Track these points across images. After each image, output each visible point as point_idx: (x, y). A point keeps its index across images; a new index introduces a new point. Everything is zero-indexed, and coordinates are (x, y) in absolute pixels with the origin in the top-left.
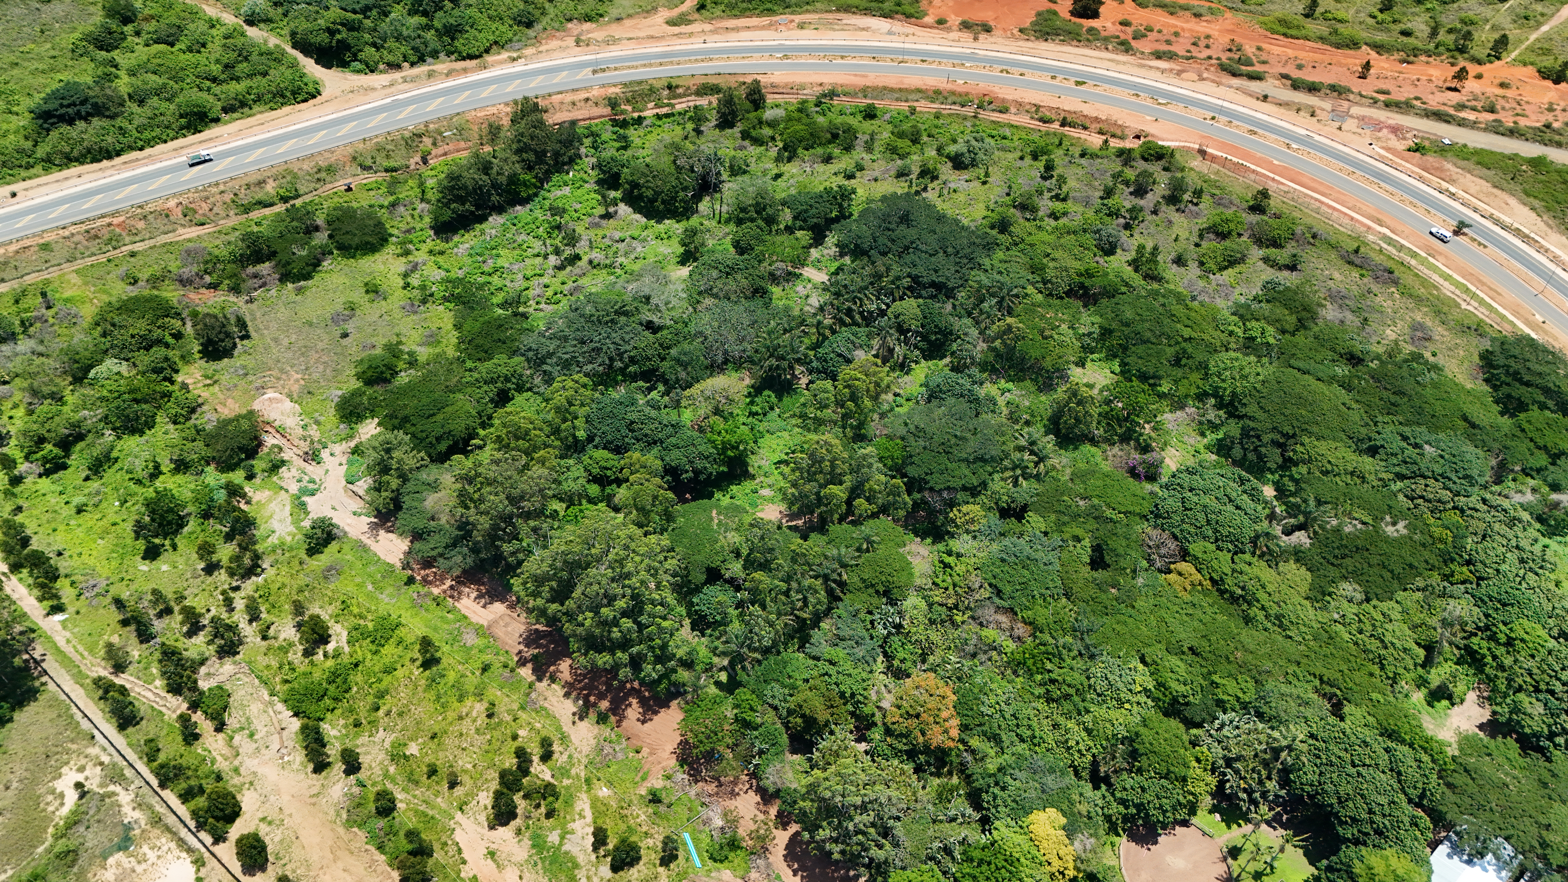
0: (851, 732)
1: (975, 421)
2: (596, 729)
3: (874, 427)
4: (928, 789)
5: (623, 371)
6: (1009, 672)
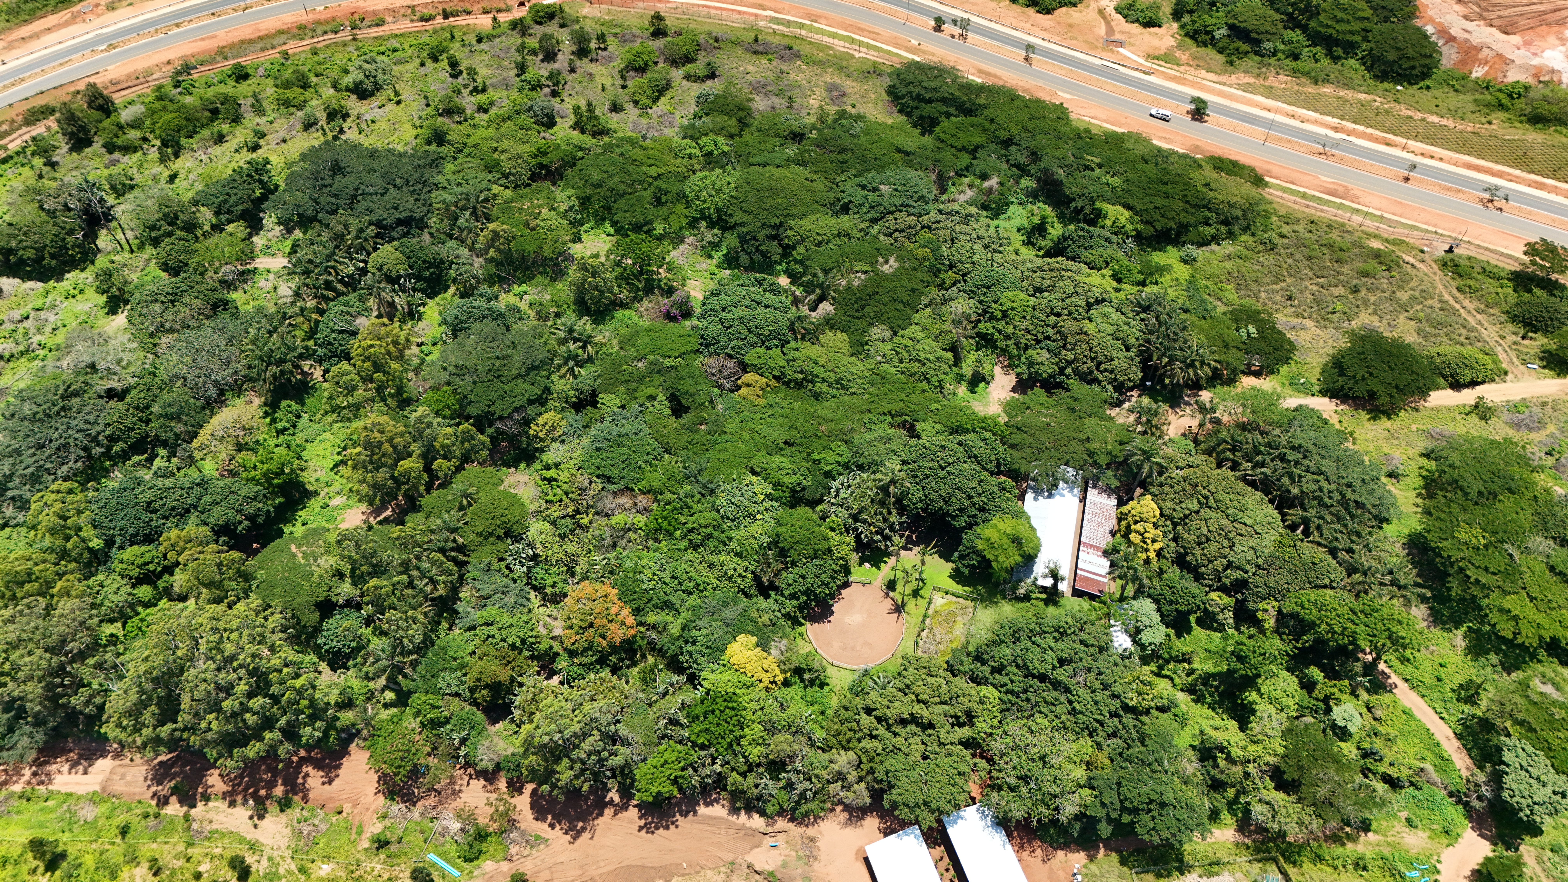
0: (538, 674)
1: (509, 336)
2: (283, 818)
3: (414, 385)
4: (632, 681)
5: (107, 455)
6: (651, 542)
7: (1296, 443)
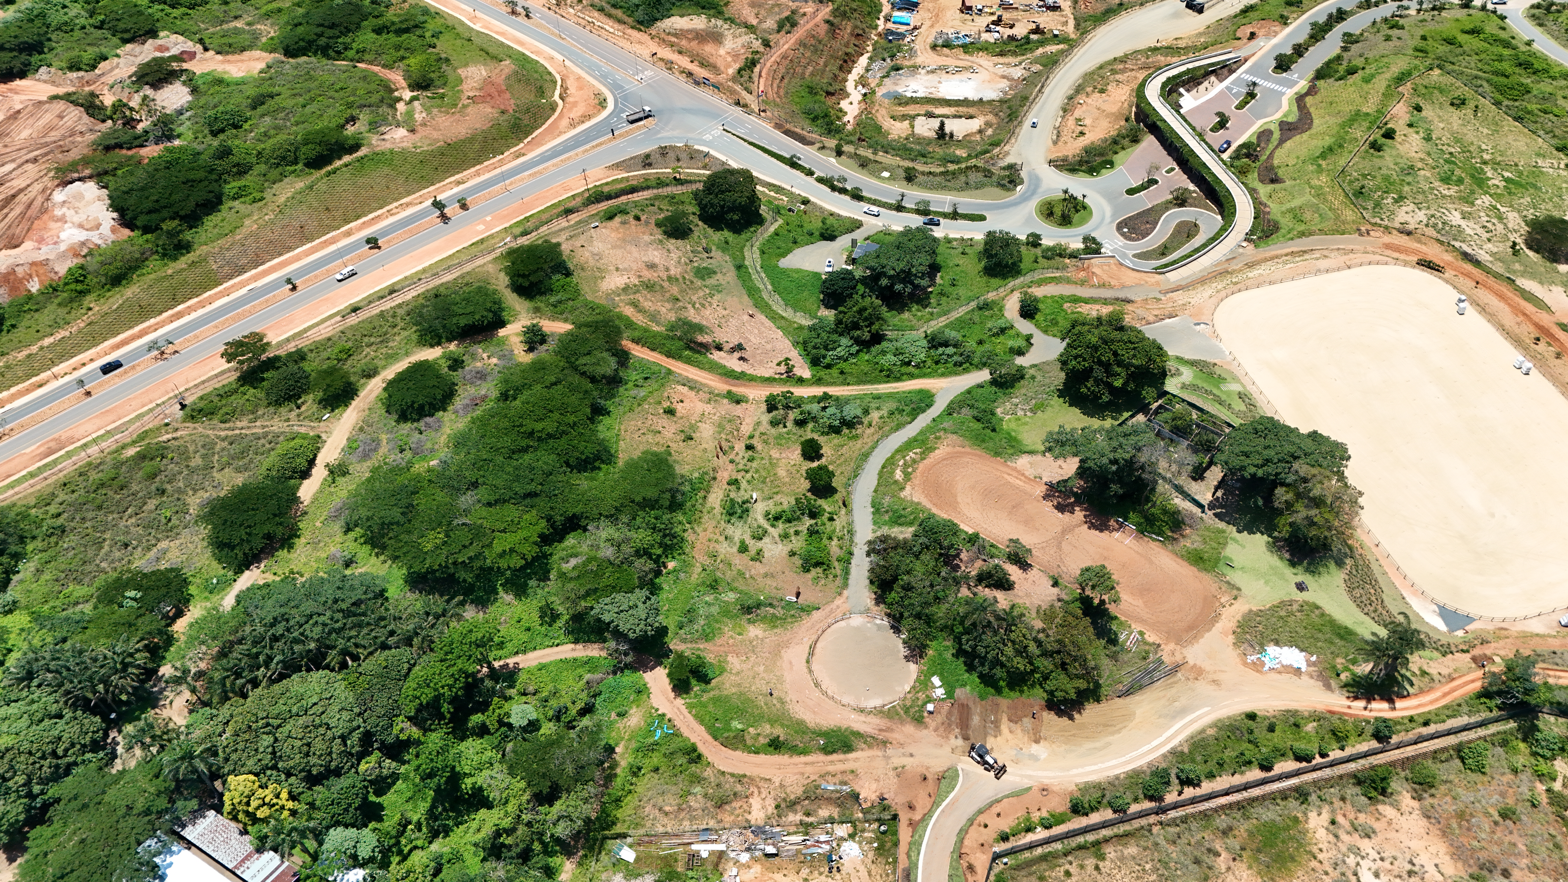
7: (269, 619)
